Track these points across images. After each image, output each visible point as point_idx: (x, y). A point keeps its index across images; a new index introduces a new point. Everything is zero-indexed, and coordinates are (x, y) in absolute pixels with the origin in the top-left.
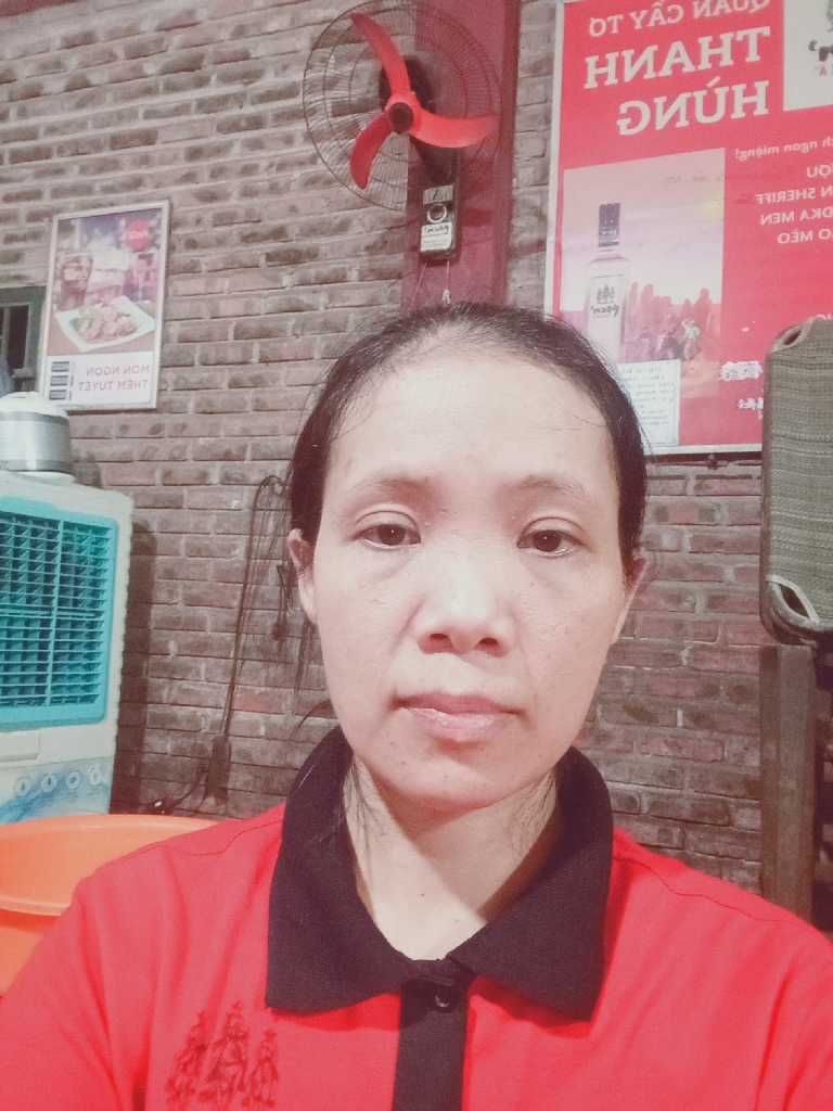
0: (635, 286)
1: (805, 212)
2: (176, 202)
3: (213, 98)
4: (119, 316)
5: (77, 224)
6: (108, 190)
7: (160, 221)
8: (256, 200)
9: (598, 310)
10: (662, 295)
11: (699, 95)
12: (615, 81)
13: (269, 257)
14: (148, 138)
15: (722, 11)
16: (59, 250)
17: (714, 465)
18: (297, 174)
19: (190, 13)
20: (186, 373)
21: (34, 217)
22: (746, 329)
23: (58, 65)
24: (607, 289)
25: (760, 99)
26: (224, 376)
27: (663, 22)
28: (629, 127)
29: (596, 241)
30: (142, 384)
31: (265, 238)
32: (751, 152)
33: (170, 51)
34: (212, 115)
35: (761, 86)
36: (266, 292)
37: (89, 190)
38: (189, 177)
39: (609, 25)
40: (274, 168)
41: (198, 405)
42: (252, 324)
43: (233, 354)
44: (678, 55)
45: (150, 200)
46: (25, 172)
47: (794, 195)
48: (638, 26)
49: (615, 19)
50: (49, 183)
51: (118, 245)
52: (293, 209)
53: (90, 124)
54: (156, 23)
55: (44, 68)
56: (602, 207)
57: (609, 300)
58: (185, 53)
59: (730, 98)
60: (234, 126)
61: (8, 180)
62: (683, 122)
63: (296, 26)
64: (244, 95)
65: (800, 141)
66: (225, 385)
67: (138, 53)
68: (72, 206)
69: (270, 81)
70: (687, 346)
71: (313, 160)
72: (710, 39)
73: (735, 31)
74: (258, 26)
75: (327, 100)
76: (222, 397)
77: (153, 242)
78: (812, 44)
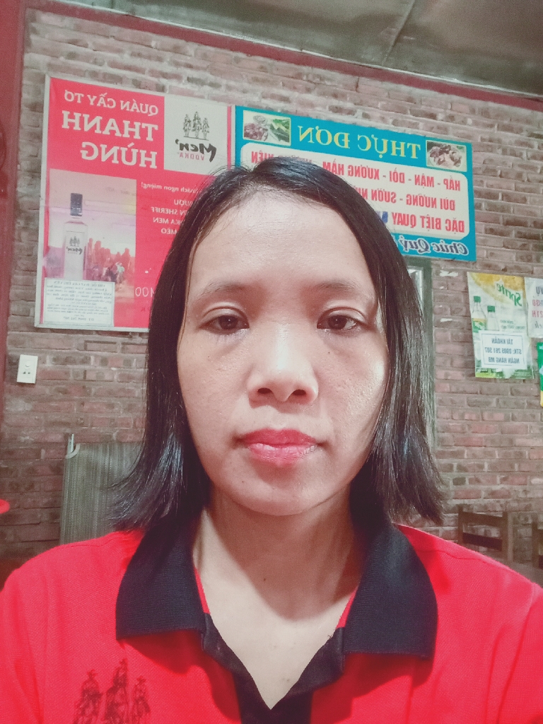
0: (91, 240)
1: (173, 220)
9: (69, 249)
10: (106, 247)
11: (124, 150)
12: (79, 129)
15: (135, 110)
17: (131, 337)
22: (147, 272)
24: (75, 239)
25: (153, 160)
27: (105, 106)
28: (88, 155)
29: (69, 211)
32: (149, 186)
35: (154, 154)
39: (76, 98)
44: (112, 125)
47: (169, 211)
48: (92, 103)
49: (80, 95)
56: (72, 194)
57: (76, 245)
59: (139, 154)
62: (115, 161)
65: (171, 186)
70: (118, 276)
72: (129, 122)
73: (141, 122)
78: (177, 141)
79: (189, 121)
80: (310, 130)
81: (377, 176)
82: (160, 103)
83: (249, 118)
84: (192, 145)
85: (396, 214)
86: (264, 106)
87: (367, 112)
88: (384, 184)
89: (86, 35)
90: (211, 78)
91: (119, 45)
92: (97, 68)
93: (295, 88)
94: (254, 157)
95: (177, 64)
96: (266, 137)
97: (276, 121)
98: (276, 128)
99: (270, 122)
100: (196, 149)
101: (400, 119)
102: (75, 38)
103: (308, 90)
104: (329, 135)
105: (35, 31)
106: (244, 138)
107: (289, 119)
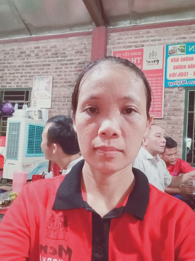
2: (54, 76)
3: (59, 60)
4: (44, 93)
5: (37, 78)
6: (42, 73)
7: (51, 79)
8: (67, 77)
13: (68, 85)
14: (49, 65)
15: (135, 54)
16: (34, 82)
18: (73, 73)
19: (56, 45)
20: (55, 103)
21: (30, 76)
23: (33, 51)
26: (61, 104)
27: (127, 55)
30: (49, 104)
31: (68, 82)
33: (52, 51)
34: (59, 62)
35: (140, 66)
36: (68, 91)
37: (39, 73)
38: (56, 72)
39: (119, 55)
40: (69, 72)
41: (57, 108)
42: (66, 96)
43: (63, 100)
45: (49, 75)
46: (28, 69)
48: (123, 56)
49: (120, 54)
50: (32, 71)
51: (44, 82)
52: (72, 78)
53: (39, 62)
54: (50, 47)
55: (31, 52)
58: (55, 52)
60: (63, 65)
61: (25, 70)
63: (73, 49)
64: (65, 60)
66: (62, 105)
67: (47, 51)
68: (36, 75)
69: (69, 58)
72: (133, 59)
73: (137, 58)
74: (67, 49)
75: (77, 62)
76: (61, 107)
77: (50, 82)
78: (147, 61)
79: (151, 54)
80: (193, 47)
82: (142, 50)
83: (170, 48)
84: (151, 61)
86: (177, 42)
89: (122, 36)
90: (158, 38)
91: (131, 36)
92: (125, 45)
93: (188, 33)
94: (172, 60)
95: (148, 37)
96: (177, 53)
98: (180, 49)
99: (178, 48)
100: (153, 62)
102: (119, 38)
103: (193, 33)
105: (110, 39)
106: (169, 55)
107: (186, 45)
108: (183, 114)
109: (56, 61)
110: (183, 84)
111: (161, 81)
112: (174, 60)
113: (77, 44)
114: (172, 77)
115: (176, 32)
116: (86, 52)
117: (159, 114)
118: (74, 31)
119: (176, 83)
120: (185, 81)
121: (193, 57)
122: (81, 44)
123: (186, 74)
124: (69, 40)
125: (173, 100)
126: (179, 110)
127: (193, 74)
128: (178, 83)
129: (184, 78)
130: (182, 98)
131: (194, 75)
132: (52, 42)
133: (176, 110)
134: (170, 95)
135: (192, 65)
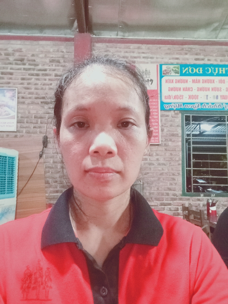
2: (19, 88)
3: (27, 68)
4: (5, 111)
7: (15, 92)
8: (38, 91)
13: (41, 102)
14: (11, 74)
18: (47, 87)
19: (21, 49)
20: (23, 124)
26: (32, 126)
30: (12, 126)
31: (40, 98)
33: (16, 56)
34: (27, 72)
36: (41, 109)
38: (22, 84)
40: (42, 85)
41: (26, 131)
42: (38, 116)
43: (34, 121)
45: (12, 87)
51: (4, 96)
52: (47, 94)
54: (12, 50)
58: (20, 57)
60: (32, 75)
63: (46, 57)
64: (35, 69)
66: (32, 128)
67: (8, 54)
69: (40, 67)
71: (51, 84)
74: (37, 55)
75: (53, 73)
76: (32, 130)
77: (14, 96)
79: (144, 72)
80: (187, 69)
81: (214, 82)
83: (164, 68)
85: (222, 95)
86: (170, 62)
87: (209, 58)
88: (217, 85)
89: (110, 48)
90: (150, 55)
91: (120, 50)
93: (181, 54)
94: (166, 81)
95: (139, 53)
96: (171, 73)
97: (174, 67)
98: (174, 69)
99: (172, 68)
101: (223, 59)
102: (107, 50)
103: (186, 54)
104: (194, 69)
105: (94, 50)
106: (163, 75)
107: (179, 66)
108: (180, 139)
109: (22, 69)
110: (179, 107)
111: (156, 104)
112: (169, 81)
113: (51, 50)
114: (168, 99)
115: (168, 52)
116: (64, 62)
117: (157, 140)
118: (45, 33)
119: (172, 106)
120: (181, 104)
121: (187, 80)
122: (58, 51)
123: (181, 96)
124: (40, 45)
125: (169, 124)
126: (177, 136)
127: (188, 97)
128: (174, 106)
129: (179, 101)
130: (178, 123)
131: (189, 99)
132: (14, 44)
133: (173, 135)
134: (166, 119)
135: (186, 88)
